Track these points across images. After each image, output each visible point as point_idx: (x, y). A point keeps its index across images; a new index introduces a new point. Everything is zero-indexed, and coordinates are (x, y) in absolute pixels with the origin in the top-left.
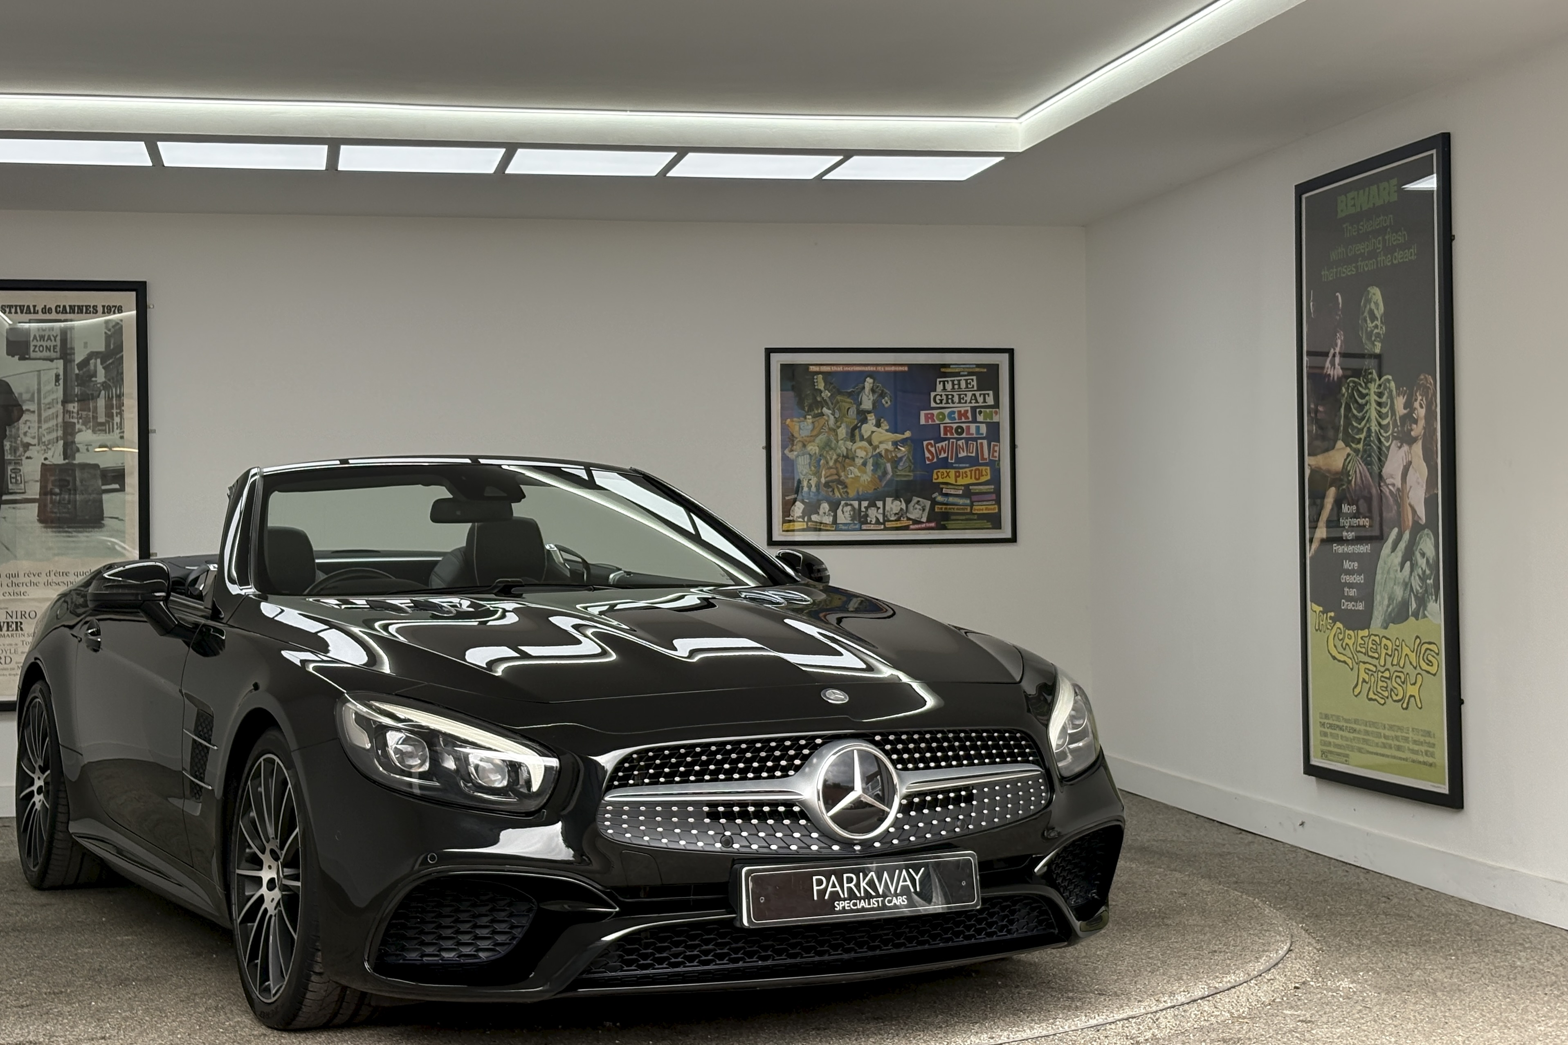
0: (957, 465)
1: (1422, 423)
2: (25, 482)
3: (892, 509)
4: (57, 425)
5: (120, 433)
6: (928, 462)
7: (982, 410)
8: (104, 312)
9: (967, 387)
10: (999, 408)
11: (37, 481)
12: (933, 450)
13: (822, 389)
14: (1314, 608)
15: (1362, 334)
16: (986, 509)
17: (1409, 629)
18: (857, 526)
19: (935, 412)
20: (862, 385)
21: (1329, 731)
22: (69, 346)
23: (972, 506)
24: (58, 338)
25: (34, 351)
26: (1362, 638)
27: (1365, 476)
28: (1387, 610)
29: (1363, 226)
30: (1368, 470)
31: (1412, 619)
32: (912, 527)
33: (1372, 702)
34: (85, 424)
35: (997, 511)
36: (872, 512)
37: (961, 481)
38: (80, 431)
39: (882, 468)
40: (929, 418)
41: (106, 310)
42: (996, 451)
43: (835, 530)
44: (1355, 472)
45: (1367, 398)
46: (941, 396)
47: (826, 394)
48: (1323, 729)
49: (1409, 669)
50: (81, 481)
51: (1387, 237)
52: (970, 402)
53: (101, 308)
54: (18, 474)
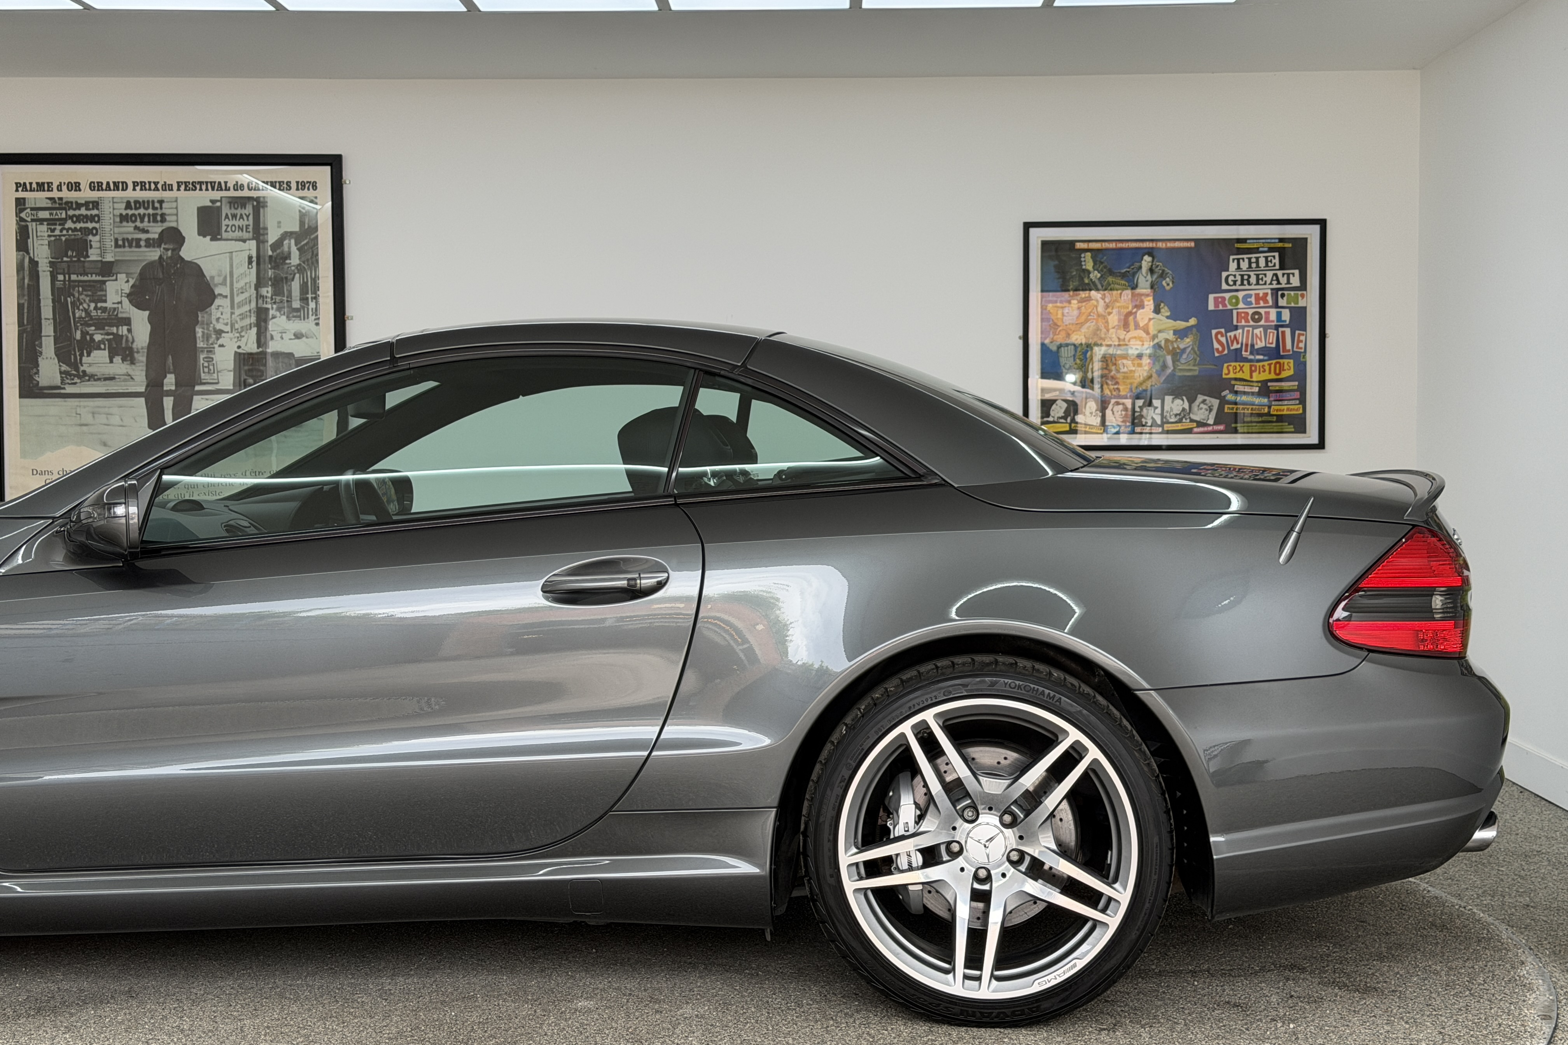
0: (1253, 358)
2: (218, 372)
3: (1171, 409)
4: (250, 311)
5: (315, 319)
6: (1217, 355)
7: (1286, 293)
8: (297, 189)
9: (1267, 265)
10: (1305, 289)
11: (230, 371)
12: (1223, 340)
13: (1091, 269)
16: (1288, 410)
19: (1227, 296)
20: (1137, 265)
22: (261, 226)
23: (1270, 405)
24: (251, 218)
25: (226, 231)
32: (1196, 430)
34: (279, 309)
35: (1301, 411)
36: (1148, 412)
37: (1256, 377)
38: (274, 317)
39: (1162, 360)
40: (1221, 302)
41: (300, 187)
42: (1302, 341)
46: (1235, 276)
47: (1095, 275)
50: (275, 371)
52: (1271, 284)
53: (295, 184)
54: (210, 363)
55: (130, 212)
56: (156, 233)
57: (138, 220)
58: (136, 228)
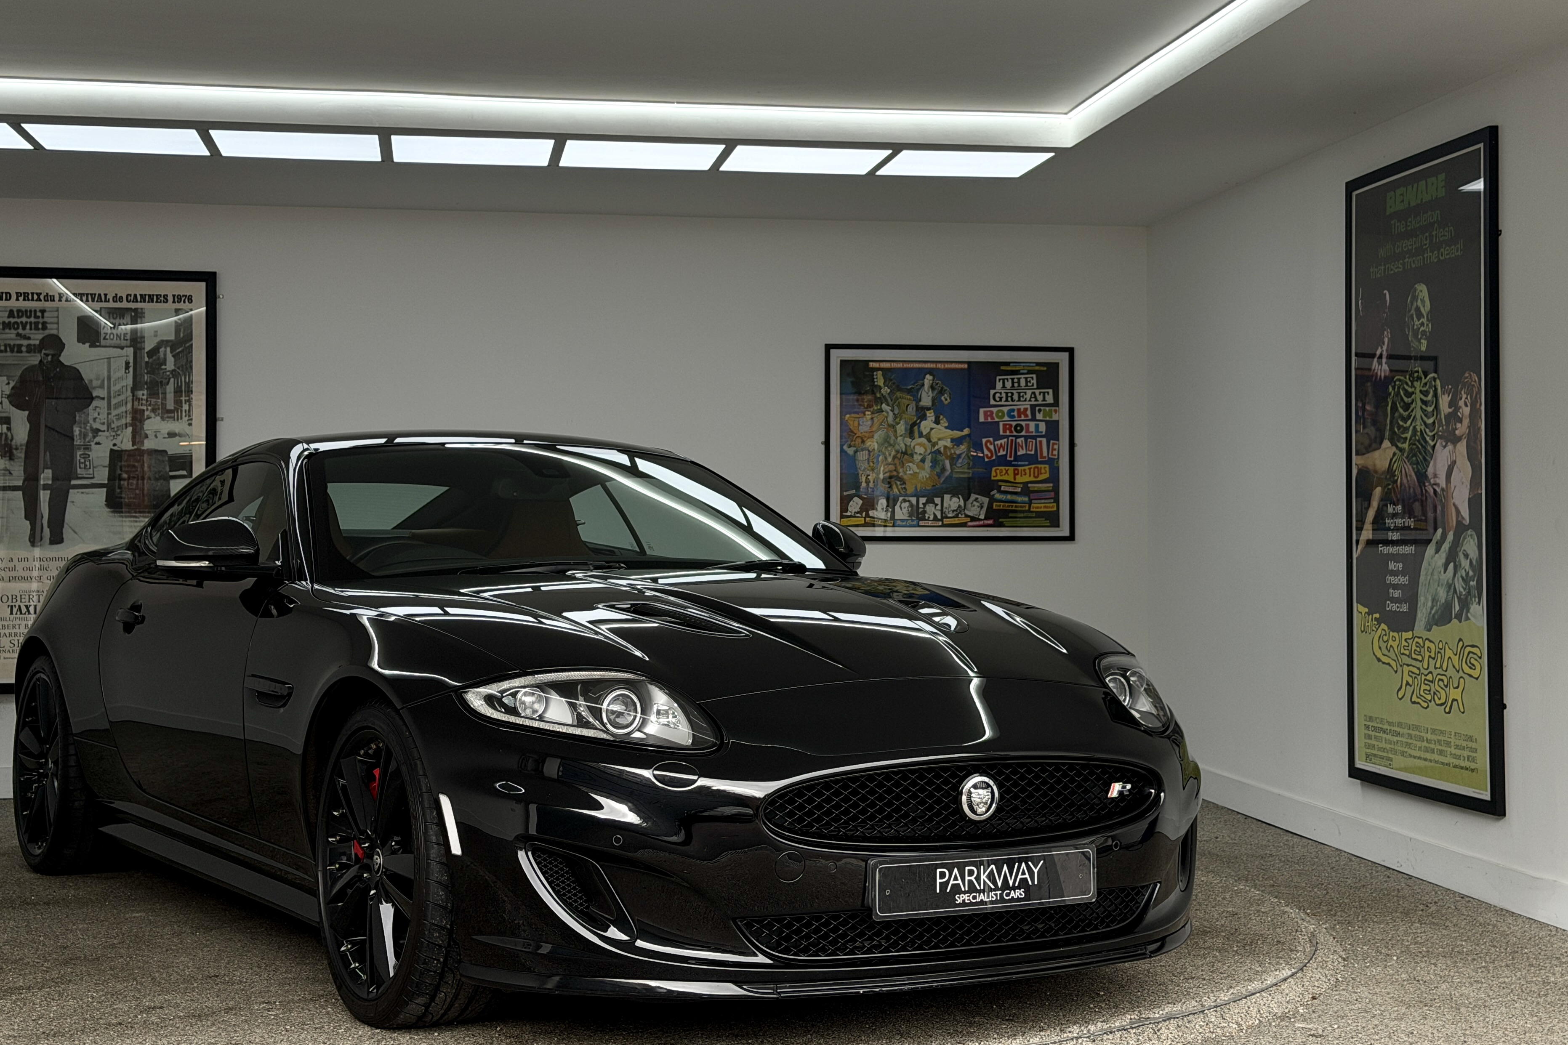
0: (1016, 463)
1: (1466, 422)
2: (93, 467)
3: (949, 505)
4: (126, 412)
5: (188, 420)
6: (986, 460)
7: (1042, 408)
8: (174, 302)
9: (1027, 385)
10: (1058, 406)
11: (106, 467)
12: (992, 447)
13: (882, 385)
14: (1359, 609)
15: (1409, 332)
16: (1045, 507)
17: (1452, 631)
18: (915, 523)
19: (995, 410)
20: (921, 382)
21: (1373, 733)
22: (139, 334)
23: (1030, 503)
25: (104, 339)
26: (1406, 640)
27: (1411, 476)
28: (1430, 612)
29: (1411, 222)
30: (1413, 469)
31: (1455, 621)
32: (970, 524)
33: (1416, 705)
34: (154, 411)
35: (1055, 509)
36: (930, 508)
37: (1019, 479)
38: (149, 418)
40: (989, 415)
41: (176, 300)
42: (1055, 450)
43: (894, 526)
44: (1401, 471)
45: (1413, 396)
46: (1001, 393)
47: (886, 391)
48: (1367, 732)
49: (1451, 672)
50: (149, 467)
51: (1434, 233)
52: (1030, 400)
53: (172, 297)
54: (87, 459)
55: (12, 320)
56: (37, 340)
57: (21, 327)
58: (18, 335)
